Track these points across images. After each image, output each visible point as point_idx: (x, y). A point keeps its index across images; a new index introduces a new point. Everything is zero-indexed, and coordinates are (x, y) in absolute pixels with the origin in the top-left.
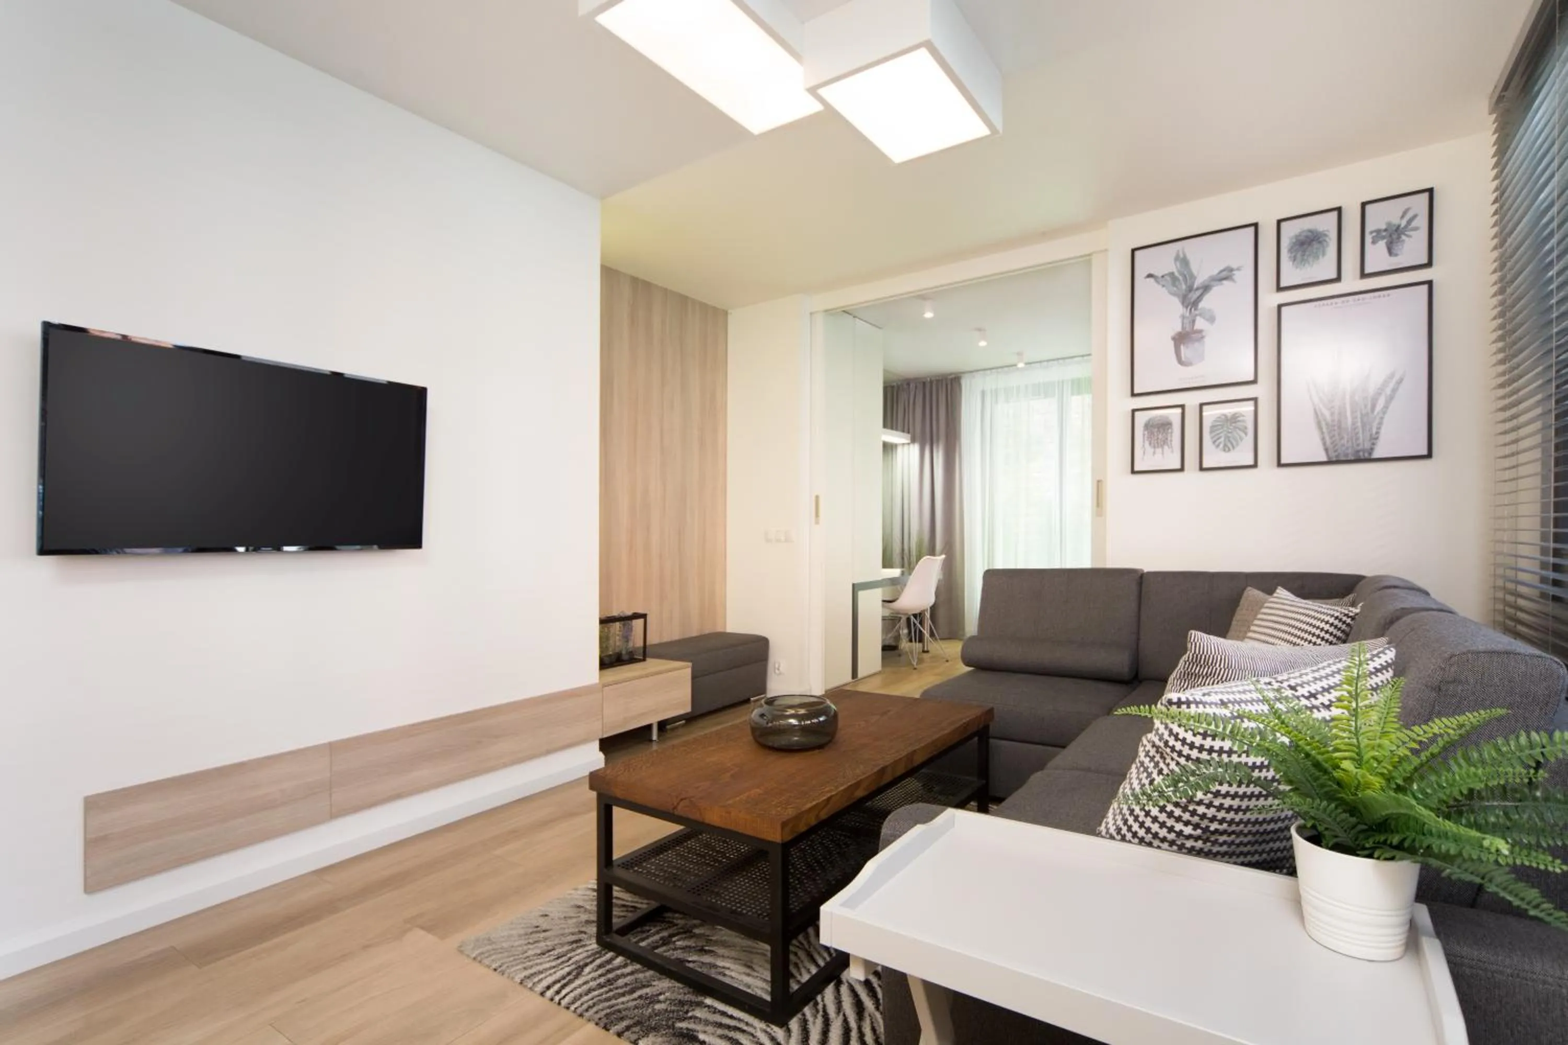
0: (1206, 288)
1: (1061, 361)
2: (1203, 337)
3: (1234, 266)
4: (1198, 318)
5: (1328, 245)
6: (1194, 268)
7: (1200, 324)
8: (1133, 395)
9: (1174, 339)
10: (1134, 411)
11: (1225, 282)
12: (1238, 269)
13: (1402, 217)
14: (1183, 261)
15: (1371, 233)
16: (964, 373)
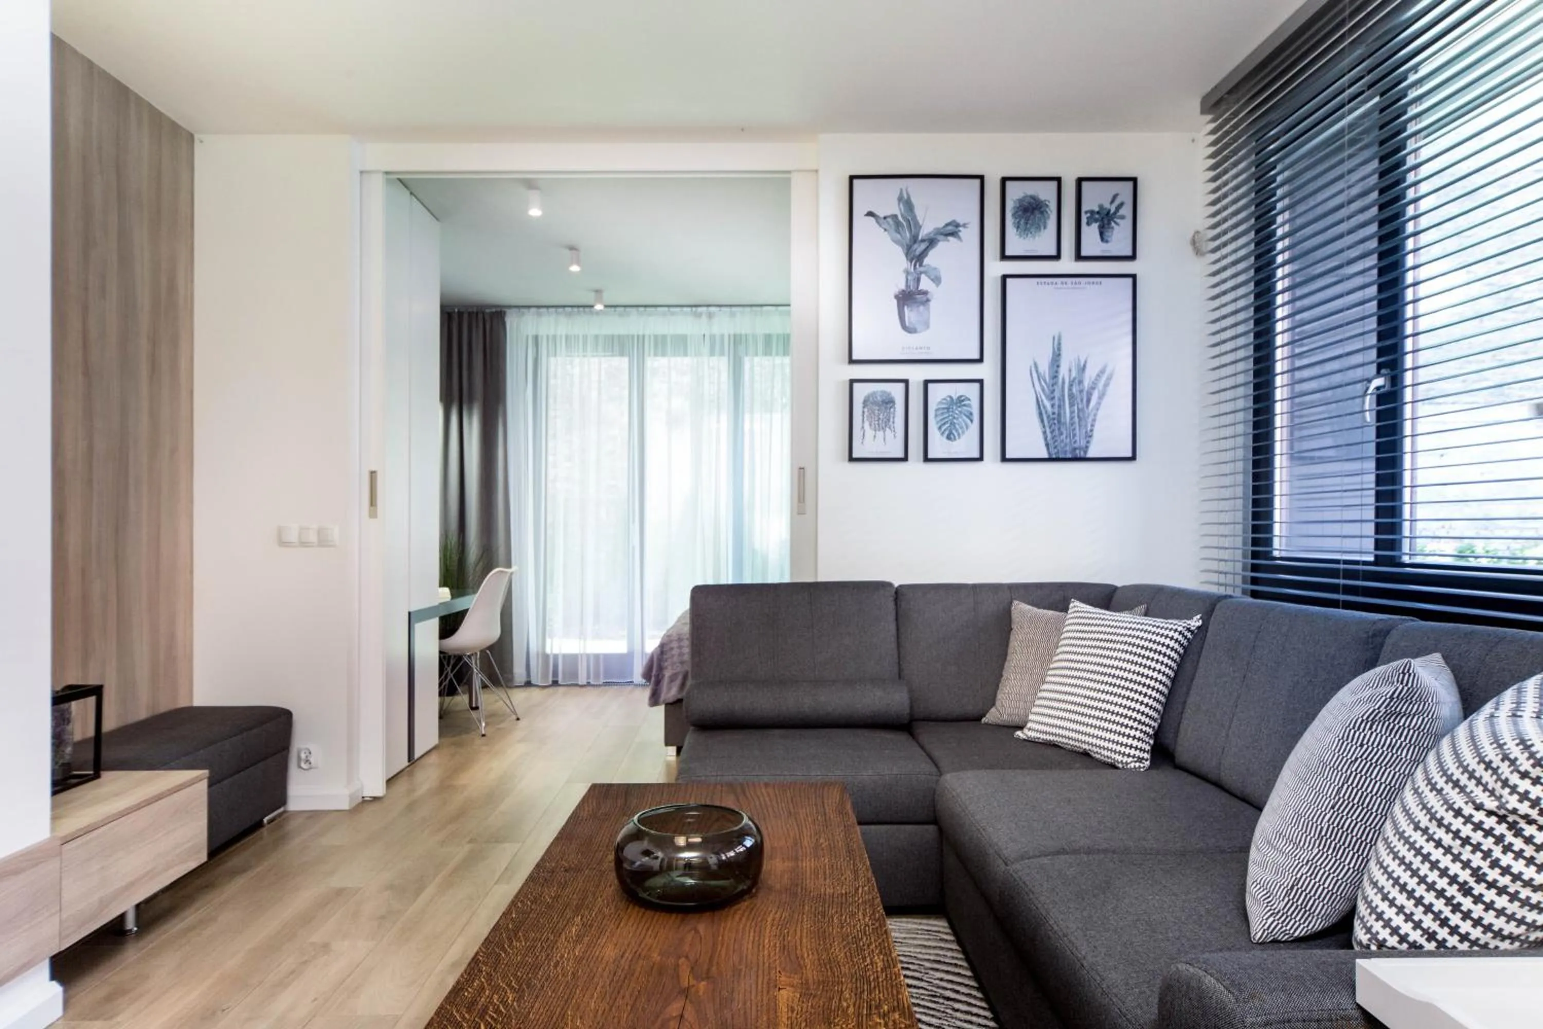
0: (932, 242)
1: (642, 309)
2: (928, 300)
3: (960, 221)
4: (923, 277)
5: (1049, 217)
6: (919, 213)
7: (925, 284)
8: (851, 361)
9: (896, 297)
10: (852, 382)
11: (951, 238)
12: (964, 226)
13: (1112, 202)
14: (907, 204)
15: (1086, 212)
16: (510, 307)
